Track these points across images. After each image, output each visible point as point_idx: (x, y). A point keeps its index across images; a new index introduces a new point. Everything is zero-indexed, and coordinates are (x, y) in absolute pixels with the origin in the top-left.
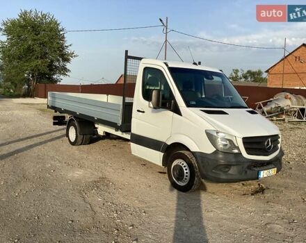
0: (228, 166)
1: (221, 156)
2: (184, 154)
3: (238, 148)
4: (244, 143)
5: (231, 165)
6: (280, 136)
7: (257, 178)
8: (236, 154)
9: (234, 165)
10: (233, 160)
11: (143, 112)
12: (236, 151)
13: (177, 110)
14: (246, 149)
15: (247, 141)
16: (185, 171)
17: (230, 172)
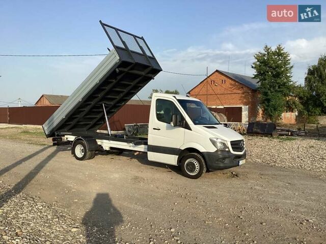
0: (224, 158)
1: (219, 153)
2: (194, 155)
3: (228, 148)
4: (231, 144)
5: (225, 158)
6: (244, 140)
7: (238, 165)
8: (228, 151)
9: (227, 158)
10: (227, 155)
11: (159, 129)
12: (227, 150)
13: (187, 127)
14: (232, 148)
15: (233, 143)
16: (196, 166)
17: (225, 162)
